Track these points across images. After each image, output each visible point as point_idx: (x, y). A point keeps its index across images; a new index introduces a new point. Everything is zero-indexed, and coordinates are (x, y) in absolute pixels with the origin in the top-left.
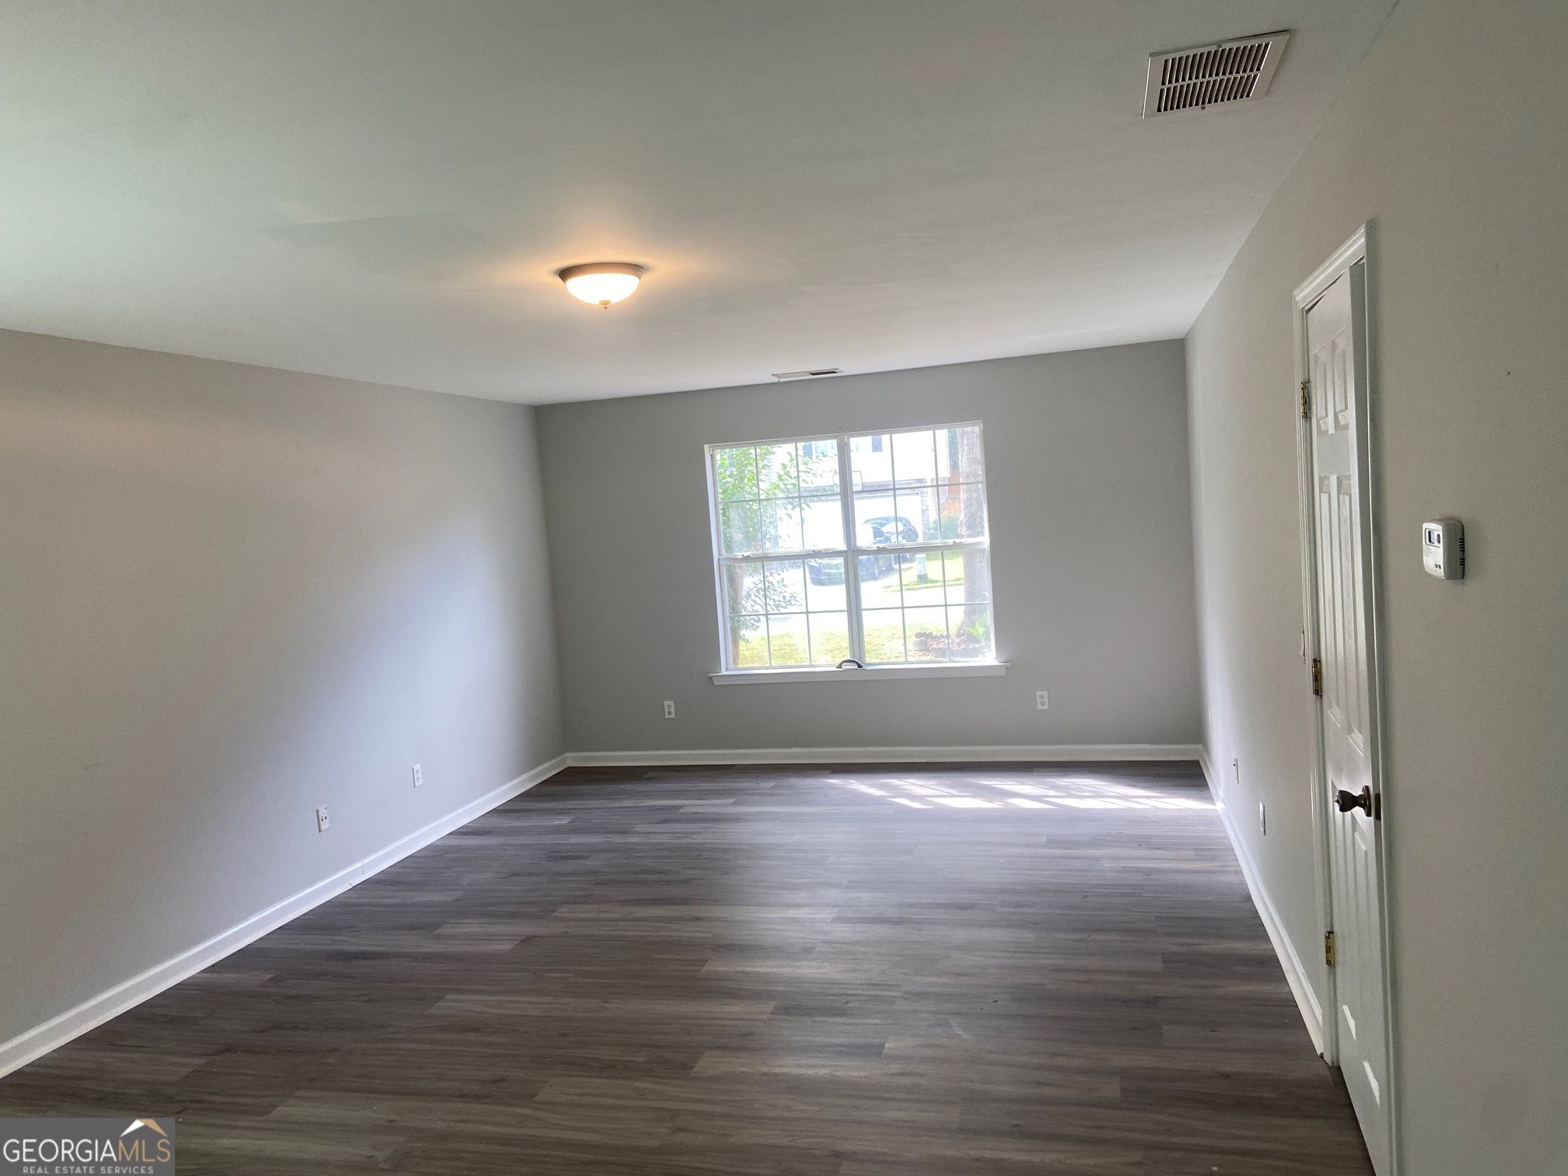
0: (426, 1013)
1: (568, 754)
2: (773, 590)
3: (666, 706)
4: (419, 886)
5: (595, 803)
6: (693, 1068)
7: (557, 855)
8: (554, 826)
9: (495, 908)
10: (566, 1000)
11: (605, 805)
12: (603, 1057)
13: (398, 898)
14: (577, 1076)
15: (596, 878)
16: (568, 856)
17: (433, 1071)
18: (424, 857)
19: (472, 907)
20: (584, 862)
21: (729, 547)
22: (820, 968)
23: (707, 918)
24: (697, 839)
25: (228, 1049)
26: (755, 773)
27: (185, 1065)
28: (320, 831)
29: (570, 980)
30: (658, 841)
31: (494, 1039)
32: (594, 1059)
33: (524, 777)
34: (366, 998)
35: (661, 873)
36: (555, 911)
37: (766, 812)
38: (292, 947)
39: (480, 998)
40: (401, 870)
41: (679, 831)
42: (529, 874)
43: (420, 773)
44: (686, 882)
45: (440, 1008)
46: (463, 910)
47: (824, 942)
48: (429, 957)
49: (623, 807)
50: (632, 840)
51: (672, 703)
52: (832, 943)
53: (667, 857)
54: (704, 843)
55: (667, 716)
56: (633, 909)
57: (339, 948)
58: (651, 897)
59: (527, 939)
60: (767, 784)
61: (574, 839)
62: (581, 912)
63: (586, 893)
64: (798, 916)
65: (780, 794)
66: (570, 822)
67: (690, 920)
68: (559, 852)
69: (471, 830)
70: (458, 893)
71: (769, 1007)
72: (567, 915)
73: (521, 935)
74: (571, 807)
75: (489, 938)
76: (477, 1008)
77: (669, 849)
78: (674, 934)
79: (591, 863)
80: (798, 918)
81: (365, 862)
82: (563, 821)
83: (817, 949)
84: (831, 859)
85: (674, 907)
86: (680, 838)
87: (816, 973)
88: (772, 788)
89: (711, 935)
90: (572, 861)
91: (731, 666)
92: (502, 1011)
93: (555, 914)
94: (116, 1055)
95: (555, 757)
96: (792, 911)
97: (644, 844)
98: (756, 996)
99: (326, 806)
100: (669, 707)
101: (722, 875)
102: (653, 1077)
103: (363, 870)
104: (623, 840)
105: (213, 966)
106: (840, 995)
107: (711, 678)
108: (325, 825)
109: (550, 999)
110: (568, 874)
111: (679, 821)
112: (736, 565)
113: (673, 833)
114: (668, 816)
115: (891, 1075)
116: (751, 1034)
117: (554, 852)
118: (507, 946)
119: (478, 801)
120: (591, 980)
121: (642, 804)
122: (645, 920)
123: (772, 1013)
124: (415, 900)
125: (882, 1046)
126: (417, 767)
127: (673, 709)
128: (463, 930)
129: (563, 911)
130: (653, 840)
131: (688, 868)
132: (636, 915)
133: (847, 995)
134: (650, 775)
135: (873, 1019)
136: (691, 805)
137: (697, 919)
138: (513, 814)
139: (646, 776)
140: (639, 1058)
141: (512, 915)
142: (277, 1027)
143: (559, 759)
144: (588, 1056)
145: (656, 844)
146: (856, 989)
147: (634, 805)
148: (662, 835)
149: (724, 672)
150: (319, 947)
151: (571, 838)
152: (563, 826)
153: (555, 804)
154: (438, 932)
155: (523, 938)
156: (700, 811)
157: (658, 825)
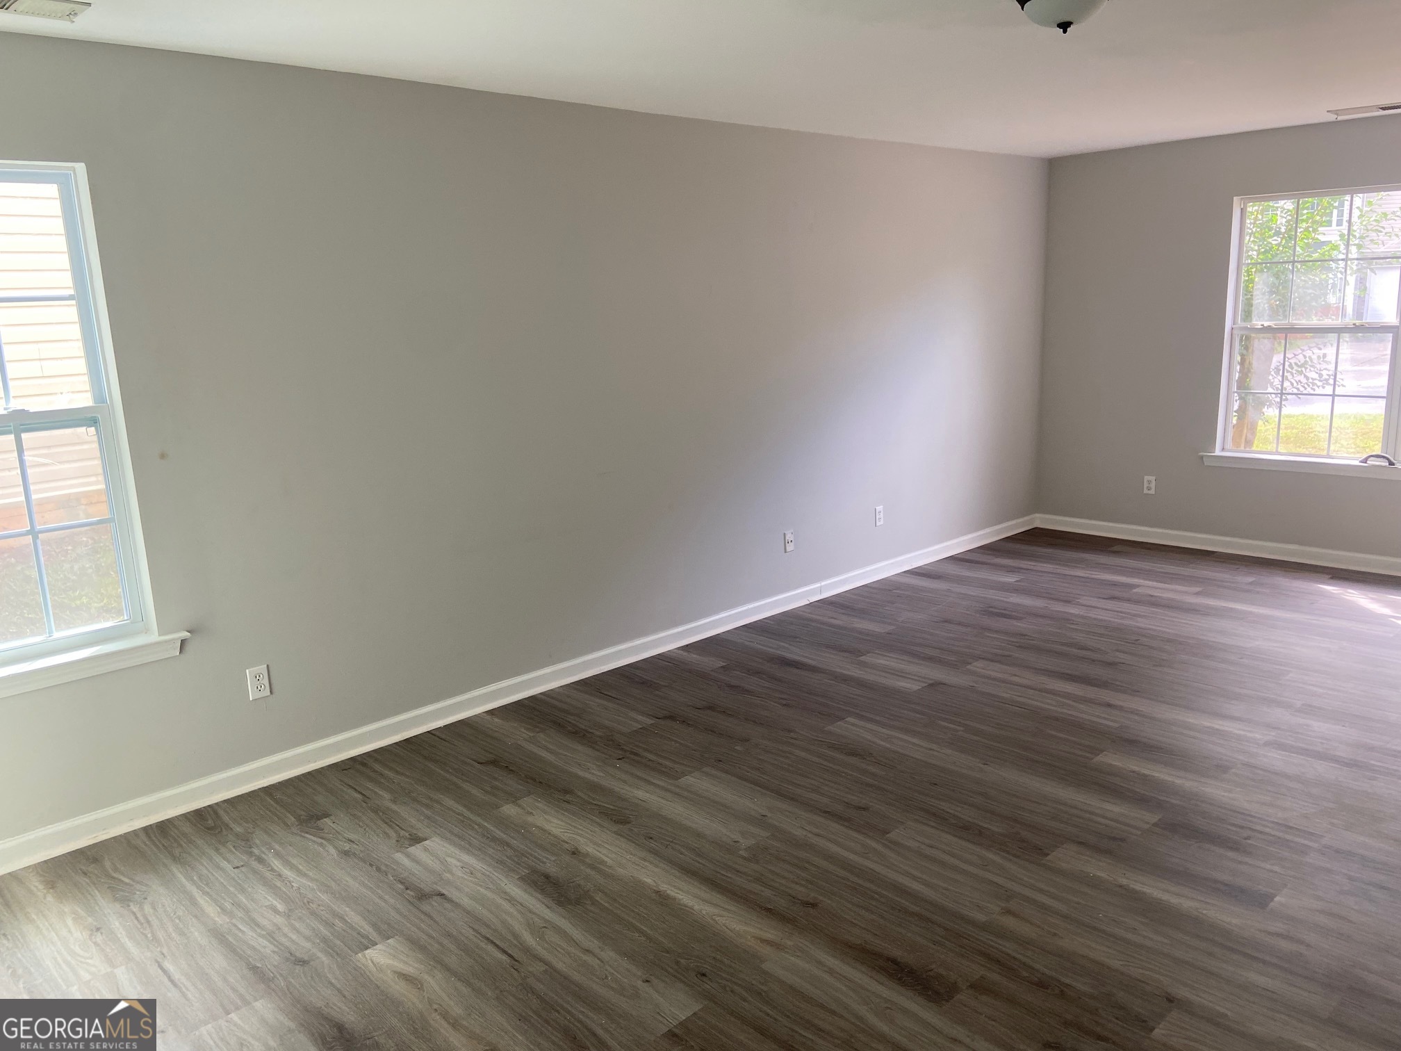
0: (826, 729)
1: (1037, 515)
2: (1311, 366)
3: (1145, 481)
4: (862, 613)
5: (1048, 567)
6: (1048, 854)
7: (991, 611)
8: (1000, 582)
9: (918, 649)
10: (949, 751)
11: (1058, 571)
12: (962, 816)
13: (842, 620)
14: (933, 827)
15: (1022, 641)
16: (1003, 614)
17: (813, 782)
18: (874, 588)
19: (900, 644)
20: (1015, 622)
21: (1248, 315)
22: (1230, 791)
23: (1121, 707)
24: (1142, 623)
25: (671, 718)
26: (1235, 564)
27: (637, 721)
28: (785, 552)
29: (960, 733)
30: (1099, 617)
31: (871, 769)
32: (954, 815)
33: (988, 530)
34: (784, 702)
35: (1089, 649)
36: (970, 664)
37: (1231, 608)
38: (747, 643)
39: (874, 727)
40: (853, 596)
41: (1124, 610)
42: (959, 624)
43: (882, 514)
44: (1111, 664)
45: (838, 728)
46: (887, 644)
47: (1243, 764)
48: (846, 679)
49: (1076, 576)
50: (1072, 611)
51: (1152, 478)
52: (1255, 767)
53: (1101, 635)
54: (1150, 629)
55: (1146, 491)
56: (1044, 679)
57: (783, 653)
58: (1069, 672)
59: (934, 685)
60: (1245, 578)
61: (1015, 599)
62: (995, 670)
63: (1007, 653)
64: (1227, 729)
65: (1258, 593)
66: (1017, 581)
67: (1100, 704)
68: (995, 608)
69: (923, 572)
70: (890, 628)
71: (1153, 818)
72: (980, 670)
73: (931, 679)
74: (1024, 566)
75: (901, 675)
76: (869, 736)
77: (1106, 627)
78: (1081, 715)
79: (1021, 626)
80: (1223, 731)
81: (823, 584)
82: (1011, 579)
83: (1233, 770)
84: (1291, 675)
85: (1090, 688)
86: (1123, 618)
87: (1223, 796)
88: (1251, 583)
89: (1116, 725)
90: (1005, 620)
91: (1229, 445)
92: (888, 745)
93: (969, 667)
94: (598, 700)
95: (1024, 516)
96: (1220, 722)
97: (1082, 617)
98: (1142, 801)
99: (792, 531)
100: (1149, 482)
101: (1154, 666)
102: (1004, 851)
103: (821, 590)
104: (1062, 609)
105: (687, 645)
106: (1242, 827)
107: (1202, 457)
108: (790, 547)
109: (934, 746)
110: (997, 632)
111: (1129, 600)
112: (1253, 335)
113: (1118, 612)
114: (1116, 594)
115: (1269, 933)
116: (1122, 840)
117: (992, 607)
118: (915, 687)
119: (936, 547)
120: (978, 738)
121: (1095, 577)
122: (1054, 694)
123: (1155, 825)
124: (854, 626)
125: (1271, 897)
126: (879, 508)
127: (1153, 485)
128: (882, 661)
129: (978, 666)
130: (1093, 614)
131: (1117, 651)
132: (1047, 687)
133: (1251, 829)
134: (1116, 548)
135: (1272, 865)
136: (1147, 586)
137: (1109, 705)
138: (967, 564)
139: (1109, 549)
140: (996, 827)
141: (930, 659)
142: (711, 708)
143: (1026, 518)
144: (948, 810)
145: (1095, 619)
146: (1264, 826)
147: (1087, 575)
148: (1104, 612)
149: (1218, 452)
150: (765, 648)
151: (1012, 596)
152: (1009, 584)
153: (1009, 561)
154: (862, 658)
155: (931, 682)
156: (1156, 594)
157: (1105, 600)
